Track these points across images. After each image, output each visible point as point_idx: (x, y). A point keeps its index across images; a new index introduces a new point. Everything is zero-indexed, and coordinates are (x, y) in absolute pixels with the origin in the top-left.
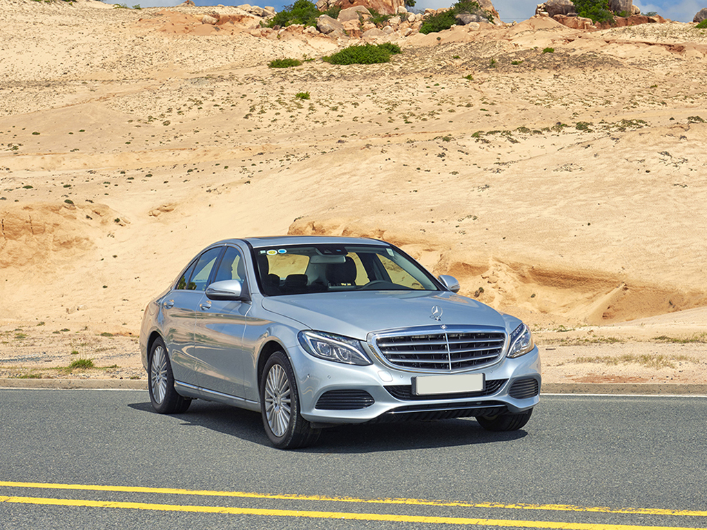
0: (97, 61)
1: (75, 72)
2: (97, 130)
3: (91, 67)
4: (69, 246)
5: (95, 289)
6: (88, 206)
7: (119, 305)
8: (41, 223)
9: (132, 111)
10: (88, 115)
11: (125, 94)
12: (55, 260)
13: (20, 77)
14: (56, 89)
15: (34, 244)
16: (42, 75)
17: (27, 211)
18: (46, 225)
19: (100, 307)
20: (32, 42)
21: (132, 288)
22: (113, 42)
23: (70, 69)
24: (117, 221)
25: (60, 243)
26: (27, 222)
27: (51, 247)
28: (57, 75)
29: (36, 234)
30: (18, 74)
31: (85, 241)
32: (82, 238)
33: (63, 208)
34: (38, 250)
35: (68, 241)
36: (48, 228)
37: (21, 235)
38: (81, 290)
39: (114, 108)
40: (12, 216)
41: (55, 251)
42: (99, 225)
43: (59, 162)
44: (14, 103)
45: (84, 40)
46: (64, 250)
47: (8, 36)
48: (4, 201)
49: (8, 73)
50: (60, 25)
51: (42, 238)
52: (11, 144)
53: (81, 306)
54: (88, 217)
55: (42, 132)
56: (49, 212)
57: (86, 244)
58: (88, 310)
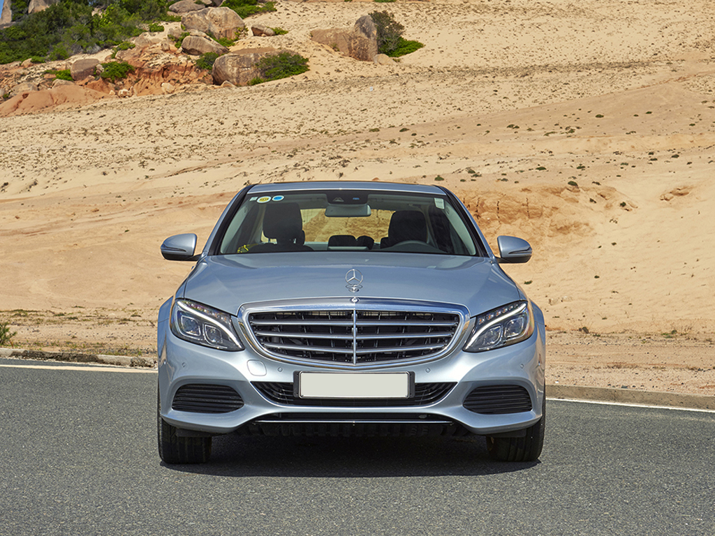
0: (690, 41)
1: (666, 52)
2: (665, 112)
3: (684, 47)
4: (566, 232)
5: (586, 279)
6: (594, 188)
7: (607, 298)
8: (539, 206)
9: (710, 91)
10: (661, 96)
11: (707, 74)
12: (549, 246)
13: (608, 60)
14: (635, 70)
15: (529, 229)
16: (631, 57)
17: (526, 193)
18: (544, 209)
19: (586, 299)
20: (624, 22)
21: (626, 279)
22: (710, 19)
23: (660, 50)
24: (623, 205)
25: (556, 228)
26: (523, 205)
27: (546, 233)
28: (647, 56)
29: (532, 218)
30: (607, 56)
31: (585, 227)
32: (581, 224)
33: (566, 190)
34: (533, 235)
35: (566, 226)
36: (546, 211)
37: (516, 219)
38: (571, 279)
39: (691, 88)
40: (508, 198)
41: (551, 236)
42: (602, 209)
43: (605, 144)
44: (588, 85)
45: (679, 18)
46: (561, 236)
47: (600, 18)
48: (505, 182)
49: (596, 55)
50: (656, 4)
51: (537, 222)
52: (569, 127)
53: (565, 297)
54: (592, 200)
55: (607, 115)
56: (549, 194)
57: (585, 230)
58: (572, 302)
